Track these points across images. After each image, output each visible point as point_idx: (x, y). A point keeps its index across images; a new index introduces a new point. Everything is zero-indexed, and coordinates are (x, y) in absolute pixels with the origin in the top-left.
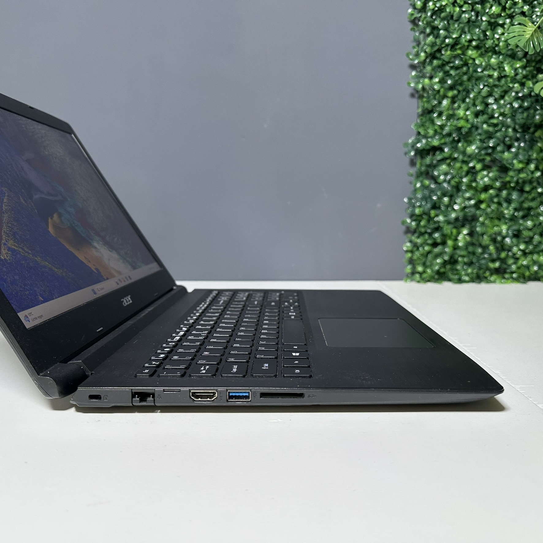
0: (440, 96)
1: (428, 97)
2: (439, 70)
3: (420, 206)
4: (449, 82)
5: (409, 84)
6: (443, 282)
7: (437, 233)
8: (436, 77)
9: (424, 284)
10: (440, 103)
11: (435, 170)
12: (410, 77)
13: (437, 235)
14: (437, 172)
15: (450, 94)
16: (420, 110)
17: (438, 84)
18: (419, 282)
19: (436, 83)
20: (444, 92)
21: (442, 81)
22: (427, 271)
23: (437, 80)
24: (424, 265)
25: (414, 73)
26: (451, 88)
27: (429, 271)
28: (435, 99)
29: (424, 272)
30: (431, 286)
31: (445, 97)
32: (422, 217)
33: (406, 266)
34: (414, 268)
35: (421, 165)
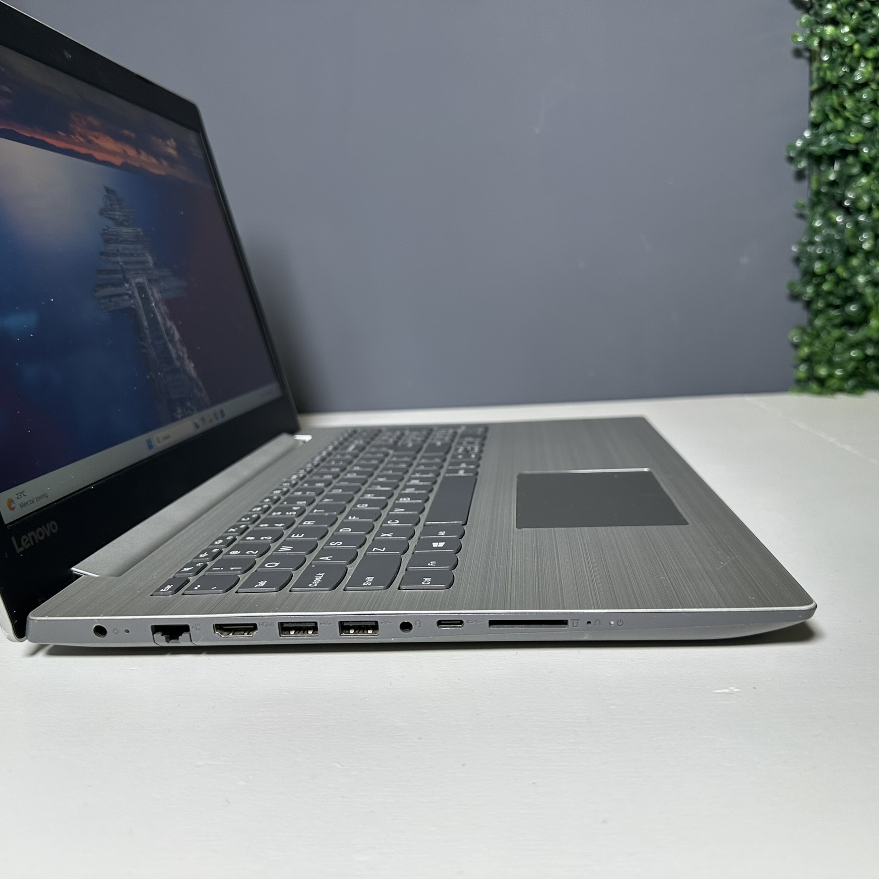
0: (853, 57)
1: (832, 61)
2: (851, 10)
3: (821, 258)
4: (870, 31)
5: (795, 37)
6: (864, 392)
7: (855, 304)
8: (844, 24)
9: (830, 395)
10: (853, 70)
11: (849, 190)
12: (798, 23)
13: (853, 308)
14: (853, 194)
15: (871, 53)
16: (815, 86)
17: (851, 35)
18: (820, 393)
19: (845, 34)
20: (859, 50)
21: (856, 30)
22: (835, 374)
23: (846, 29)
24: (830, 363)
25: (804, 18)
26: (874, 41)
27: (838, 372)
28: (843, 64)
29: (831, 376)
30: (842, 399)
31: (862, 57)
32: (825, 277)
33: (796, 367)
34: (811, 369)
35: (820, 184)
